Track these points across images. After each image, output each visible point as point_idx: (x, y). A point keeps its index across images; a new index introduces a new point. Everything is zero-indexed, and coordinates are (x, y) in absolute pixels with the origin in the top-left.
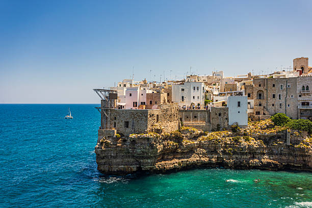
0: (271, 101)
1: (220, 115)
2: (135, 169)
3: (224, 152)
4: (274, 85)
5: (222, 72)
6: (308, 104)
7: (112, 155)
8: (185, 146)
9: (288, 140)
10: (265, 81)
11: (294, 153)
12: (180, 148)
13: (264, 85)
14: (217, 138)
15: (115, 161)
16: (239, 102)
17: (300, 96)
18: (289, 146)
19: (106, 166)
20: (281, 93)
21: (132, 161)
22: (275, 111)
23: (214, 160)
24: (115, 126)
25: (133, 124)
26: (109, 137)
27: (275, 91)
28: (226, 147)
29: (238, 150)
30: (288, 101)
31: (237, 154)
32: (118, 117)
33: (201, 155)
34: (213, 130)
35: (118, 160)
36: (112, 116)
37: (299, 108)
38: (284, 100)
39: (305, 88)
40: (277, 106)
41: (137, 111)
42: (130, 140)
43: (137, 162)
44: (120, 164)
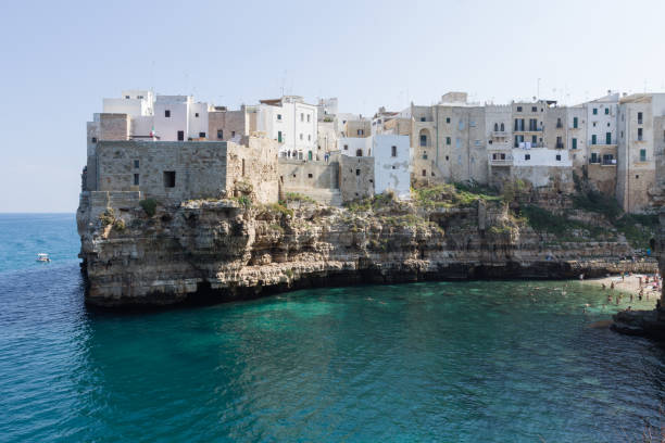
0: (445, 150)
1: (358, 172)
2: (192, 288)
3: (371, 248)
4: (448, 120)
5: (335, 99)
6: (503, 157)
7: (135, 254)
8: (297, 236)
9: (482, 219)
10: (434, 112)
11: (491, 244)
12: (286, 240)
13: (431, 120)
14: (356, 220)
15: (140, 270)
16: (394, 148)
17: (491, 142)
18: (482, 233)
19: (115, 284)
20: (460, 134)
21: (183, 270)
22: (450, 169)
23: (353, 263)
24: (136, 183)
25: (188, 176)
26: (122, 210)
27: (450, 130)
28: (374, 237)
29: (397, 242)
30: (472, 151)
31: (396, 249)
32: (145, 160)
33: (327, 256)
34: (344, 205)
35: (149, 268)
36: (128, 159)
37: (490, 163)
38: (465, 150)
39: (499, 127)
40: (454, 160)
41: (197, 146)
42: (183, 215)
43: (198, 272)
44: (155, 278)
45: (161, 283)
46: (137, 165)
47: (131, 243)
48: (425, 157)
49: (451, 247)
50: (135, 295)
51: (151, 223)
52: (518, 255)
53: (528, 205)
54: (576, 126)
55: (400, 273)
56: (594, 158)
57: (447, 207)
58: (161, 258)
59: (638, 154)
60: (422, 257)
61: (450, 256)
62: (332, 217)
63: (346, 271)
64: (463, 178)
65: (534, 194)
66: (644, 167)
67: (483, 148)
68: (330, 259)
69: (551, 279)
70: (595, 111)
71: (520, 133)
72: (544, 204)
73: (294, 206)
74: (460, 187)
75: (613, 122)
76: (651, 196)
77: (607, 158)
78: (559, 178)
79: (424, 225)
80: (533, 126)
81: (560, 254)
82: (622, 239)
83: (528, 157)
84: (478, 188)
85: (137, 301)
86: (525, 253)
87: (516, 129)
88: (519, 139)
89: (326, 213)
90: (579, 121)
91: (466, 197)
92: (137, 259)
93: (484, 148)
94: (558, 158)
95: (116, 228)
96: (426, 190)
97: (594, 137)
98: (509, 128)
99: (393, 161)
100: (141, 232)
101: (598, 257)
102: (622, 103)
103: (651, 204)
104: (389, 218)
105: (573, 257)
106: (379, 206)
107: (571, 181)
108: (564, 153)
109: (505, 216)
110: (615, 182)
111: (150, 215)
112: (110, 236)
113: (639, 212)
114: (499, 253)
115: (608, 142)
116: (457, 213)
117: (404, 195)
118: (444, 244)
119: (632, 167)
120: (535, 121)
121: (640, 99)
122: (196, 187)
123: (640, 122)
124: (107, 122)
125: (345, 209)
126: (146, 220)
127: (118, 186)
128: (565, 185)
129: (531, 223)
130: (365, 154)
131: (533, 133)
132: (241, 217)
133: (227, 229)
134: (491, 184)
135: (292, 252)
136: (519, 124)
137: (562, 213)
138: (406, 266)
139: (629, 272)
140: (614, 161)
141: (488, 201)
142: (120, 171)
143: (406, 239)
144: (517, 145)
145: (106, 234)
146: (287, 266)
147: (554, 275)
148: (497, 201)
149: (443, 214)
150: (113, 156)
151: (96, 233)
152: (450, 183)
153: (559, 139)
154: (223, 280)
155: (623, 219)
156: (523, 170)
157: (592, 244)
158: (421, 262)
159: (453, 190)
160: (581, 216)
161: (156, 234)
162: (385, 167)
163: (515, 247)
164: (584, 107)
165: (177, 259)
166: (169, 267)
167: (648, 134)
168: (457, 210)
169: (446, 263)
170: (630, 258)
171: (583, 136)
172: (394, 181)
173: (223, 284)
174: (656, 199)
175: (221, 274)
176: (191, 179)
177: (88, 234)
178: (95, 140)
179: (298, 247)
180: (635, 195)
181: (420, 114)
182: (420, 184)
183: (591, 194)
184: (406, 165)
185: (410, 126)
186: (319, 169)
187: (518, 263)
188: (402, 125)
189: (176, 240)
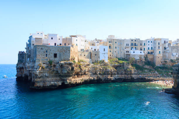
0: (115, 50)
1: (96, 55)
2: (60, 84)
3: (100, 74)
4: (116, 43)
6: (128, 52)
7: (47, 75)
8: (83, 71)
9: (125, 67)
10: (112, 41)
11: (127, 73)
12: (80, 72)
14: (96, 67)
15: (48, 79)
16: (104, 49)
17: (125, 48)
18: (125, 70)
19: (41, 83)
20: (118, 46)
21: (58, 79)
22: (116, 55)
23: (96, 78)
24: (46, 56)
25: (60, 55)
26: (43, 63)
27: (116, 45)
28: (100, 71)
29: (106, 73)
30: (121, 50)
31: (106, 74)
32: (49, 50)
34: (93, 63)
35: (50, 79)
36: (44, 50)
37: (126, 53)
38: (119, 50)
39: (127, 45)
40: (117, 52)
41: (63, 47)
42: (59, 65)
43: (62, 80)
44: (51, 81)
45: (53, 83)
46: (47, 51)
47: (46, 72)
48: (110, 51)
49: (118, 74)
50: (46, 86)
51: (51, 67)
52: (133, 76)
53: (135, 64)
54: (145, 45)
55: (107, 80)
56: (149, 53)
57: (117, 64)
58: (53, 76)
59: (159, 52)
60: (111, 76)
61: (118, 76)
62: (90, 66)
63: (94, 80)
64: (119, 57)
65: (136, 61)
66: (160, 55)
67: (124, 50)
68: (90, 77)
69: (141, 82)
70: (149, 42)
71: (132, 46)
72: (138, 64)
73: (82, 63)
74: (119, 59)
75: (153, 45)
76: (162, 62)
77: (152, 53)
78: (141, 57)
79: (112, 68)
80: (135, 45)
81: (143, 76)
82: (156, 72)
83: (134, 52)
84: (123, 59)
86: (135, 75)
87: (131, 45)
88: (132, 48)
89: (89, 65)
90: (145, 44)
91: (121, 62)
92: (47, 76)
94: (141, 52)
95: (42, 68)
96: (111, 60)
97: (149, 48)
98: (130, 45)
99: (104, 52)
100: (48, 69)
101: (151, 76)
102: (155, 40)
103: (162, 64)
104: (104, 66)
105: (146, 77)
106: (101, 64)
107: (144, 58)
108: (142, 51)
109: (130, 66)
110: (153, 59)
111: (51, 65)
112: (41, 70)
113: (159, 66)
114: (129, 75)
115: (152, 49)
117: (107, 61)
118: (116, 73)
119: (157, 55)
120: (136, 43)
121: (158, 39)
122: (62, 58)
123: (159, 45)
124: (37, 40)
125: (93, 64)
126: (50, 66)
127: (41, 57)
128: (143, 59)
129: (136, 68)
130: (97, 50)
131: (135, 46)
132: (74, 65)
133: (70, 69)
134: (126, 58)
135: (82, 75)
136: (132, 44)
137: (142, 66)
138: (108, 79)
139: (159, 80)
140: (153, 54)
141: (126, 63)
142: (42, 53)
143: (108, 72)
144: (131, 49)
145: (40, 70)
146: (81, 78)
147: (142, 81)
148: (128, 63)
149: (116, 66)
150: (40, 49)
151: (38, 69)
152: (116, 58)
153: (141, 48)
154: (68, 82)
155: (156, 68)
156: (133, 55)
157: (150, 73)
158: (111, 78)
159: (118, 59)
160: (147, 67)
161: (52, 70)
162: (102, 54)
163: (132, 74)
164: (146, 41)
165: (56, 76)
166: (54, 79)
167: (161, 48)
168: (119, 65)
169: (117, 78)
170: (159, 77)
171: (146, 47)
172: (104, 57)
173: (68, 83)
174: (163, 63)
175: (68, 80)
176: (61, 56)
177: (35, 69)
178: (33, 45)
179: (83, 74)
180: (158, 62)
181: (109, 41)
182: (110, 58)
183: (148, 61)
184: (107, 53)
185: (107, 44)
186: (87, 54)
187: (133, 78)
188: (105, 43)
189: (57, 71)
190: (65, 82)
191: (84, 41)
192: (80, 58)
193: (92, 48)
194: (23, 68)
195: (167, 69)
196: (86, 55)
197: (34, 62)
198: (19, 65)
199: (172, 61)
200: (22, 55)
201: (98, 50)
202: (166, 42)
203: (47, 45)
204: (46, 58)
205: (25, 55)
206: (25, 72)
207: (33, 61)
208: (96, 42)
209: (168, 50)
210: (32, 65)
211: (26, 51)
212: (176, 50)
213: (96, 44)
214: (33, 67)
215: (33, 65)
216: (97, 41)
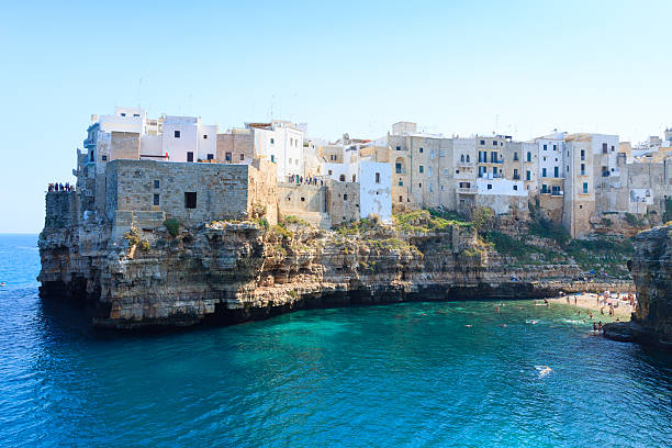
0: (418, 178)
1: (345, 197)
2: (210, 309)
3: (361, 270)
4: (421, 150)
6: (468, 185)
7: (158, 275)
8: (298, 257)
9: (455, 243)
10: (409, 142)
11: (464, 267)
12: (287, 261)
13: (406, 149)
14: (347, 242)
15: (162, 291)
16: (378, 175)
17: (458, 172)
18: (457, 254)
19: (137, 305)
20: (431, 164)
21: (202, 291)
22: (423, 196)
23: (345, 285)
24: (156, 203)
25: (209, 197)
26: (144, 230)
27: (423, 159)
29: (384, 264)
30: (442, 180)
31: (383, 271)
32: (166, 180)
33: (321, 278)
34: (334, 228)
35: (170, 289)
36: (148, 179)
37: (458, 191)
38: (435, 179)
39: (465, 158)
40: (426, 187)
41: (219, 168)
42: (207, 236)
43: (215, 293)
44: (176, 298)
45: (182, 303)
46: (157, 185)
47: (155, 264)
48: (401, 184)
49: (429, 269)
50: (157, 316)
51: (175, 243)
52: (487, 276)
53: (492, 231)
54: (529, 160)
55: (388, 294)
56: (544, 189)
57: (425, 232)
58: (181, 279)
59: (582, 186)
60: (403, 278)
61: (428, 277)
62: (324, 240)
63: (338, 293)
64: (434, 205)
65: (496, 221)
66: (586, 198)
68: (324, 281)
69: (516, 298)
70: (545, 148)
71: (483, 164)
72: (505, 230)
73: (292, 229)
74: (434, 214)
75: (560, 157)
76: (592, 225)
77: (556, 189)
78: (516, 207)
79: (406, 248)
80: (494, 159)
81: (522, 275)
82: (572, 262)
83: (490, 187)
84: (449, 214)
85: (159, 323)
86: (492, 275)
87: (480, 161)
88: (482, 170)
89: (318, 236)
90: (532, 156)
91: (441, 223)
92: (159, 280)
93: (452, 176)
94: (515, 188)
95: (140, 247)
96: (404, 216)
97: (544, 170)
98: (474, 159)
99: (377, 187)
100: (164, 253)
101: (554, 278)
102: (567, 141)
103: (593, 231)
104: (376, 241)
105: (534, 279)
106: (366, 230)
107: (527, 209)
108: (520, 184)
109: (475, 242)
110: (562, 211)
111: (174, 236)
112: (136, 256)
113: (584, 238)
114: (471, 275)
115: (556, 175)
116: (433, 238)
117: (387, 220)
118: (422, 266)
119: (577, 199)
120: (496, 153)
121: (579, 138)
122: (218, 211)
123: (583, 159)
124: (118, 141)
125: (335, 233)
126: (170, 241)
127: (137, 206)
128: (522, 213)
129: (497, 247)
130: (349, 179)
131: (494, 165)
132: (261, 238)
133: (249, 250)
134: (458, 211)
135: (292, 273)
136: (483, 157)
137: (520, 238)
138: (392, 287)
139: (581, 292)
140: (561, 192)
141: (461, 227)
142: (139, 191)
143: (392, 261)
144: (480, 176)
145: (131, 255)
146: (290, 287)
147: (519, 295)
148: (468, 227)
149: (420, 239)
150: (131, 175)
151: (123, 253)
152: (424, 209)
153: (516, 171)
154: (241, 301)
155: (572, 244)
156: (486, 198)
157: (548, 266)
158: (405, 283)
159: (428, 215)
160: (536, 241)
161: (179, 254)
162: (370, 192)
163: (484, 270)
164: (536, 142)
165: (195, 280)
166: (188, 288)
167: (589, 169)
168: (434, 235)
169: (426, 284)
170: (581, 279)
171: (535, 169)
172: (378, 206)
173: (240, 304)
174: (597, 227)
175: (239, 294)
176: (212, 200)
177: (113, 254)
178: (104, 158)
179: (297, 268)
180: (580, 223)
181: (396, 142)
182: (398, 210)
183: (542, 222)
184: (387, 191)
185: (387, 154)
186: (311, 193)
187: (488, 285)
188: (380, 153)
189: (199, 260)
190: (229, 301)
191: (299, 144)
192: (286, 211)
193: (330, 172)
194: (64, 249)
195: (611, 251)
196: (308, 200)
197: (109, 224)
198: (49, 237)
199: (630, 218)
200: (61, 198)
201: (354, 177)
202: (609, 147)
203: (157, 160)
204: (155, 209)
205: (74, 198)
206: (73, 264)
207: (103, 222)
208: (348, 147)
209: (617, 179)
210: (100, 236)
211: (78, 185)
212: (646, 177)
213: (347, 156)
214: (104, 245)
215: (104, 238)
216: (352, 145)
